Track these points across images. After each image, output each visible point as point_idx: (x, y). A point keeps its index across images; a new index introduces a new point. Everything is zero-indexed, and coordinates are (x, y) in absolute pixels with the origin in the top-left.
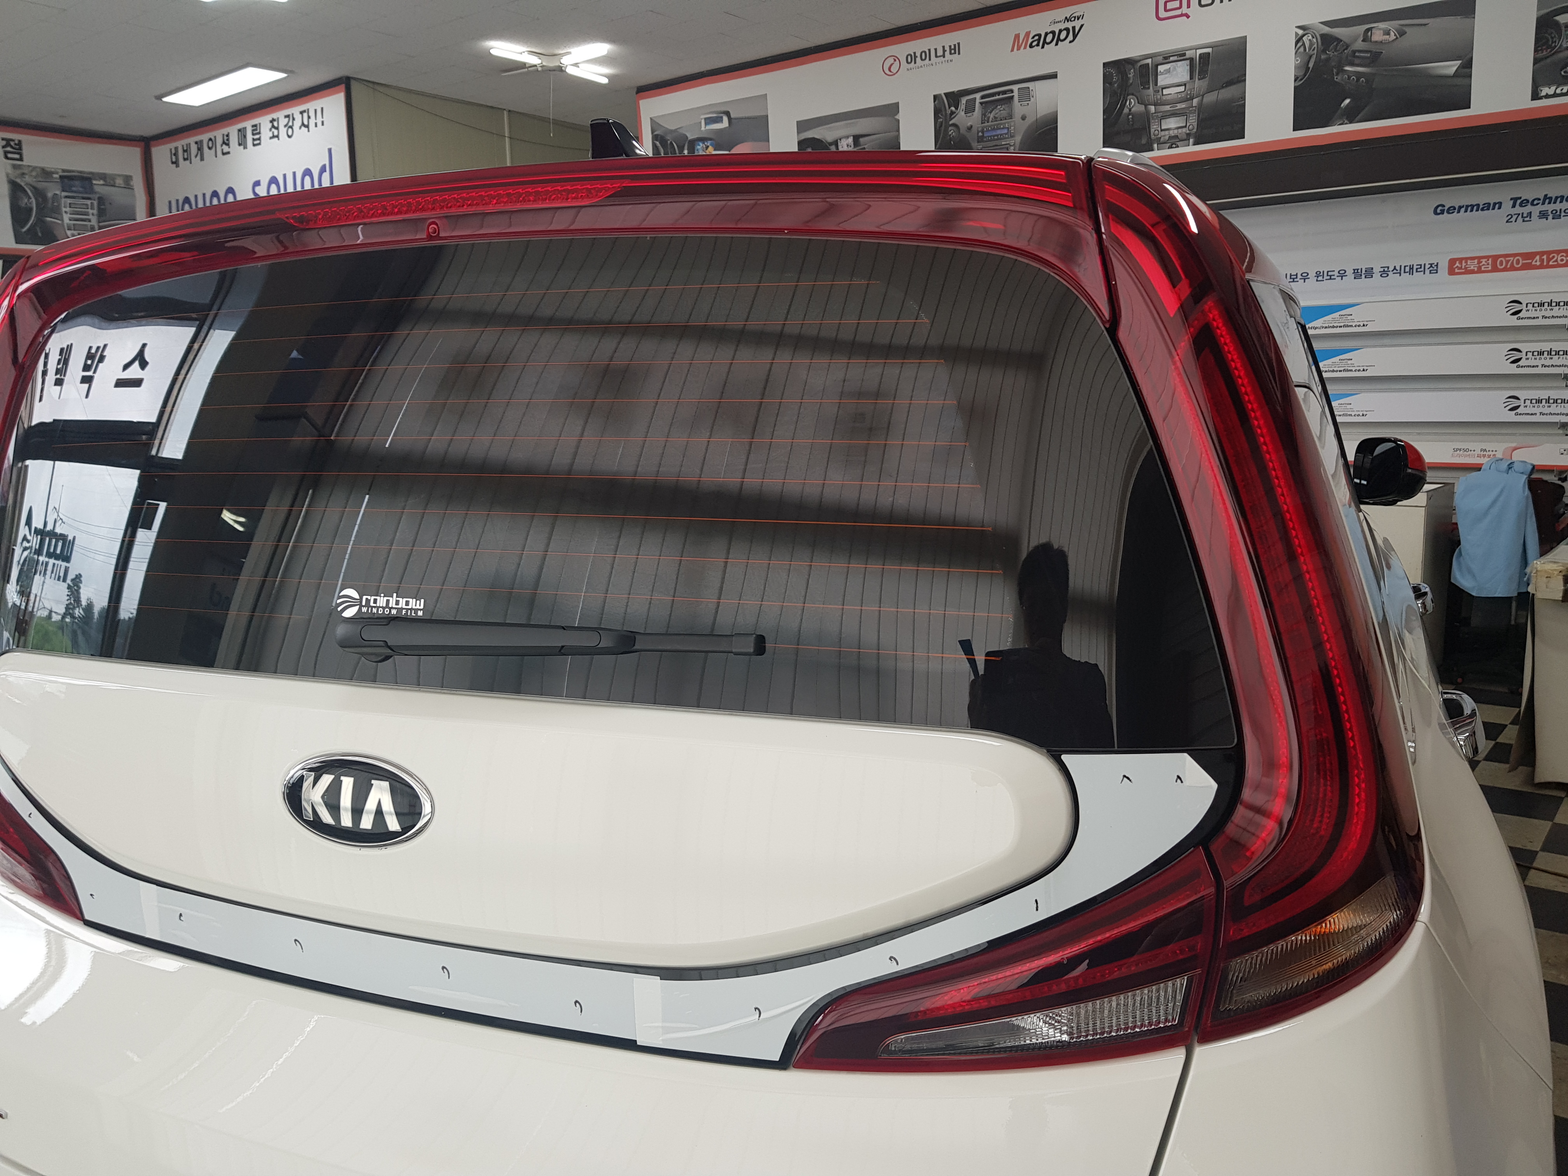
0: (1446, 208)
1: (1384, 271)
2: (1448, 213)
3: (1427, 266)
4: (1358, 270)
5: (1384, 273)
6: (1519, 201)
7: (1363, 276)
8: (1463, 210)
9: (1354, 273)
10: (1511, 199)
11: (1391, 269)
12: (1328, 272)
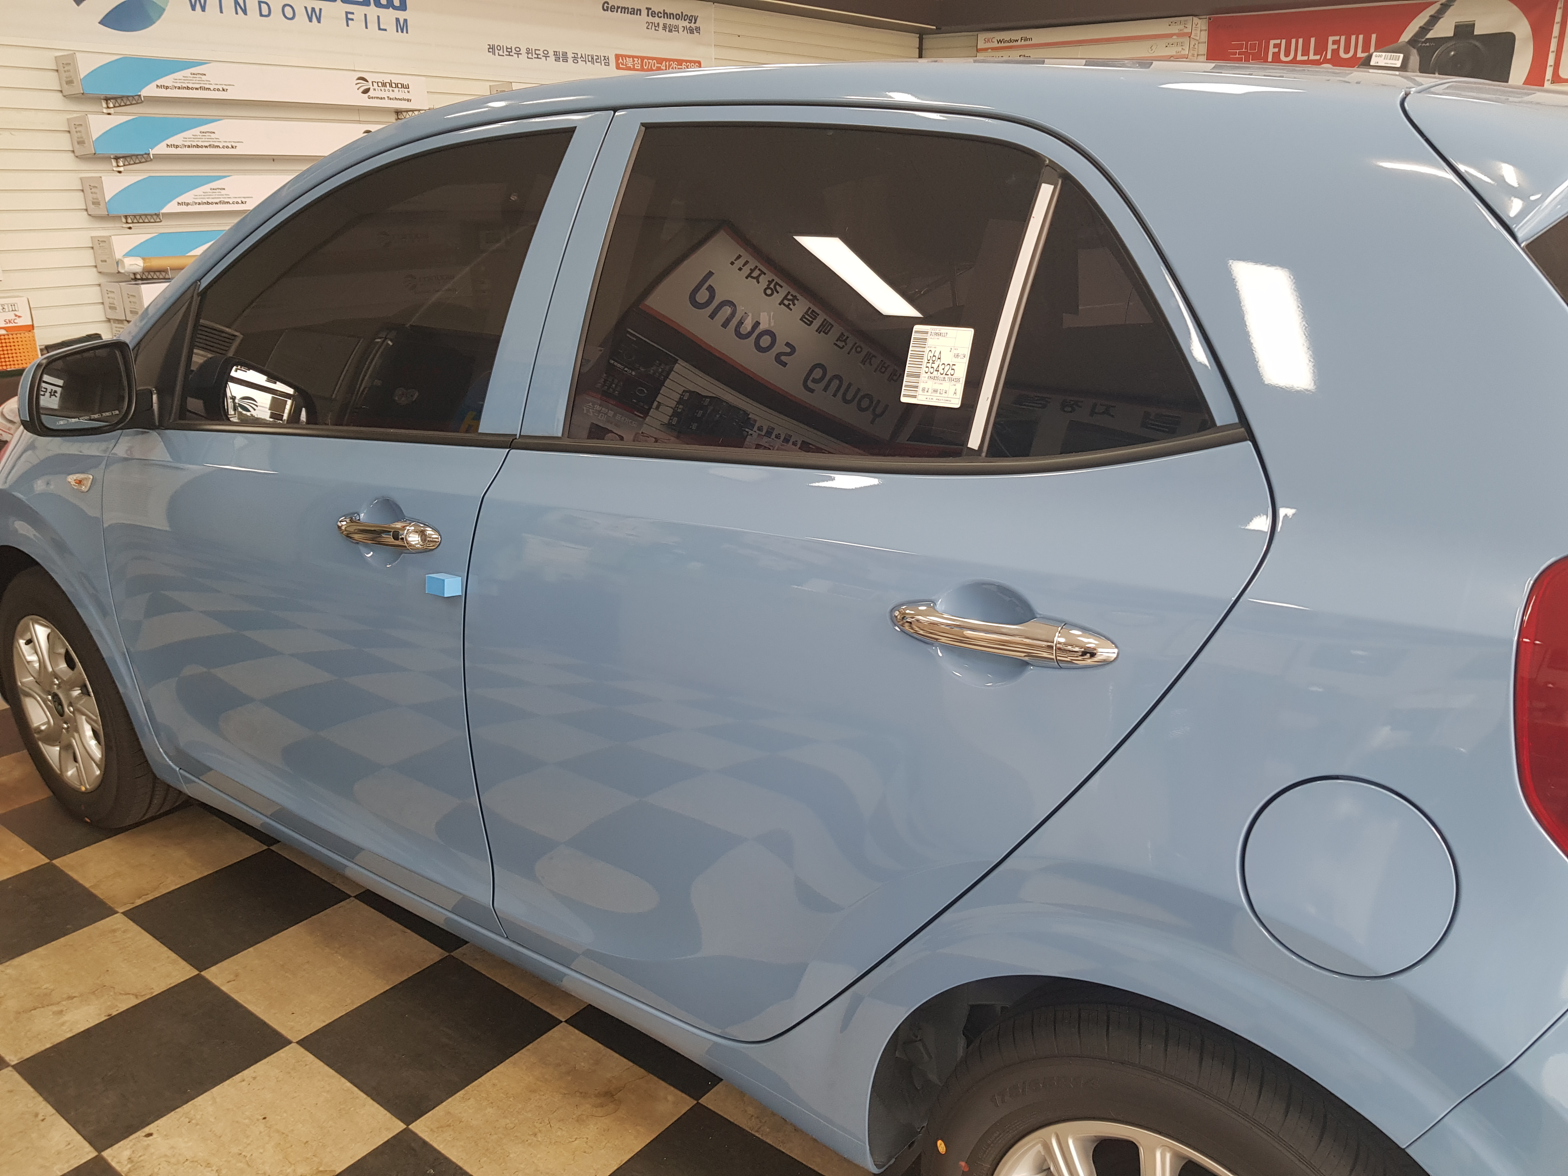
0: (610, 6)
1: (575, 57)
2: (611, 11)
3: (603, 58)
4: (557, 52)
5: (575, 59)
6: (650, 11)
7: (561, 59)
8: (619, 10)
9: (554, 55)
10: (647, 8)
11: (579, 56)
12: (535, 50)
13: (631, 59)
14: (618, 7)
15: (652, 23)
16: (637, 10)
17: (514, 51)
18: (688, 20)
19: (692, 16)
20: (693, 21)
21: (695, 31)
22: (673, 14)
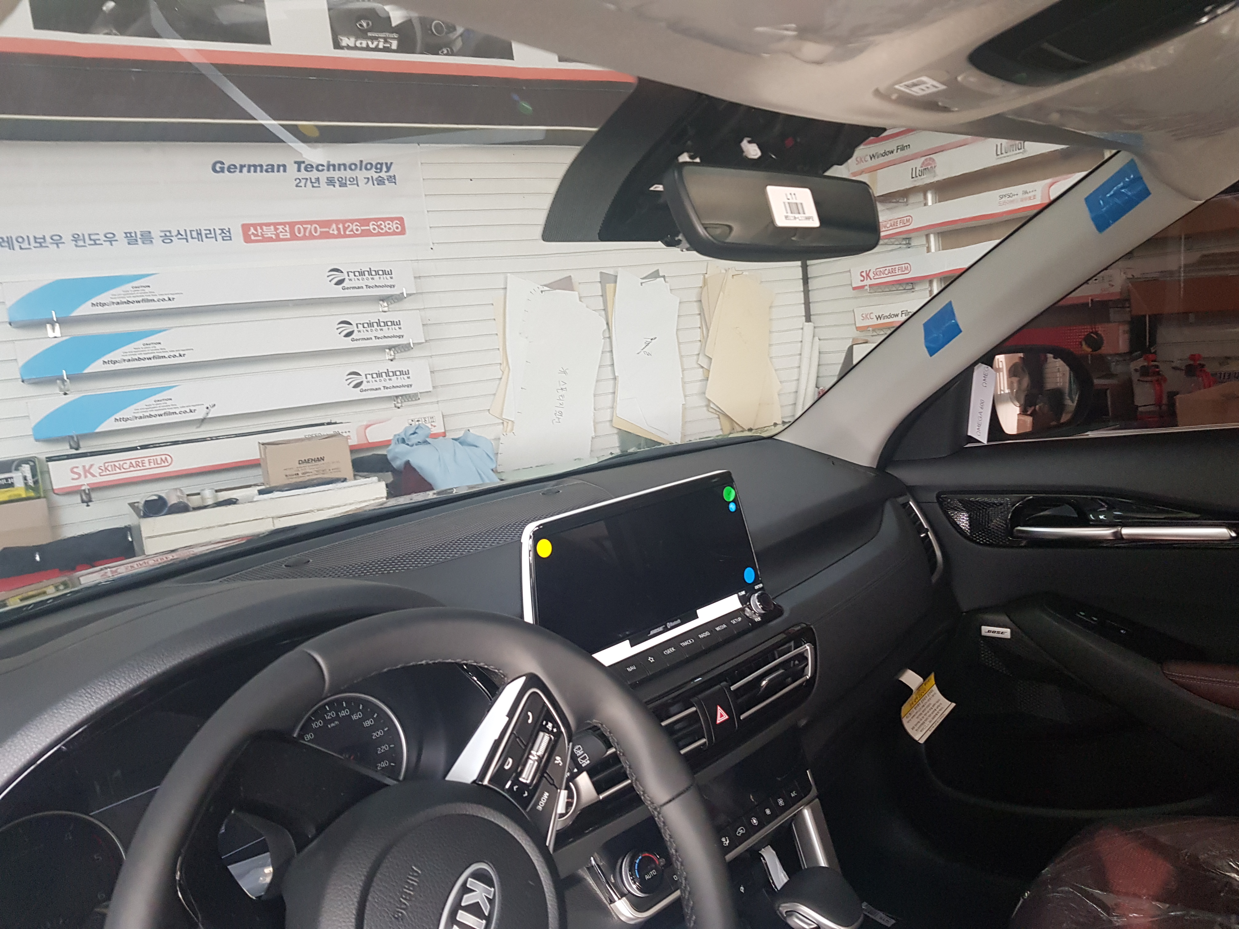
0: (226, 166)
1: (166, 236)
2: (230, 172)
3: (218, 232)
4: (130, 233)
5: (167, 238)
6: (303, 166)
7: (140, 241)
8: (245, 170)
9: (126, 237)
10: (295, 162)
11: (174, 233)
12: (89, 235)
13: (272, 227)
14: (242, 167)
15: (307, 179)
16: (279, 166)
17: (48, 239)
18: (374, 169)
19: (381, 164)
20: (384, 169)
21: (386, 182)
22: (344, 165)
